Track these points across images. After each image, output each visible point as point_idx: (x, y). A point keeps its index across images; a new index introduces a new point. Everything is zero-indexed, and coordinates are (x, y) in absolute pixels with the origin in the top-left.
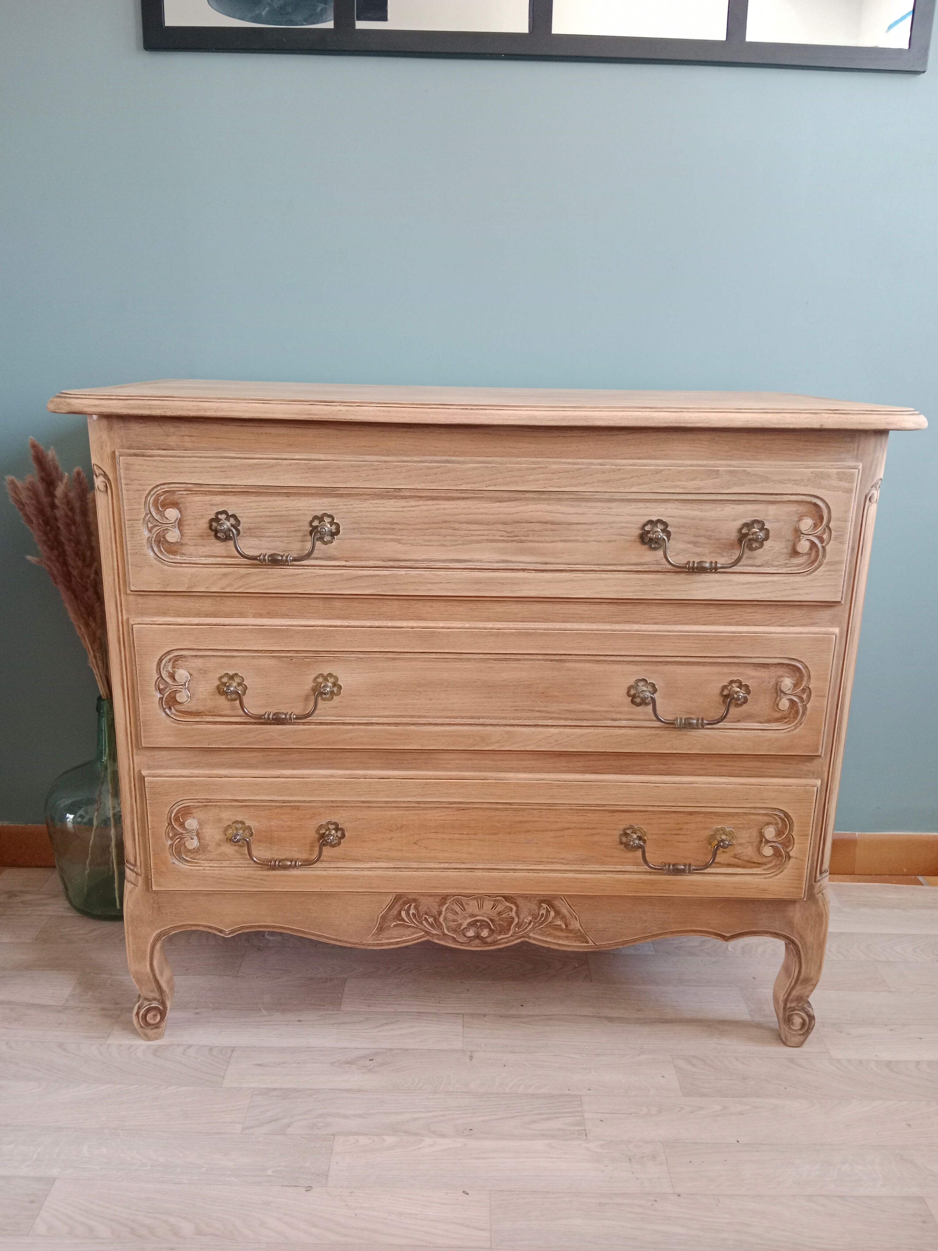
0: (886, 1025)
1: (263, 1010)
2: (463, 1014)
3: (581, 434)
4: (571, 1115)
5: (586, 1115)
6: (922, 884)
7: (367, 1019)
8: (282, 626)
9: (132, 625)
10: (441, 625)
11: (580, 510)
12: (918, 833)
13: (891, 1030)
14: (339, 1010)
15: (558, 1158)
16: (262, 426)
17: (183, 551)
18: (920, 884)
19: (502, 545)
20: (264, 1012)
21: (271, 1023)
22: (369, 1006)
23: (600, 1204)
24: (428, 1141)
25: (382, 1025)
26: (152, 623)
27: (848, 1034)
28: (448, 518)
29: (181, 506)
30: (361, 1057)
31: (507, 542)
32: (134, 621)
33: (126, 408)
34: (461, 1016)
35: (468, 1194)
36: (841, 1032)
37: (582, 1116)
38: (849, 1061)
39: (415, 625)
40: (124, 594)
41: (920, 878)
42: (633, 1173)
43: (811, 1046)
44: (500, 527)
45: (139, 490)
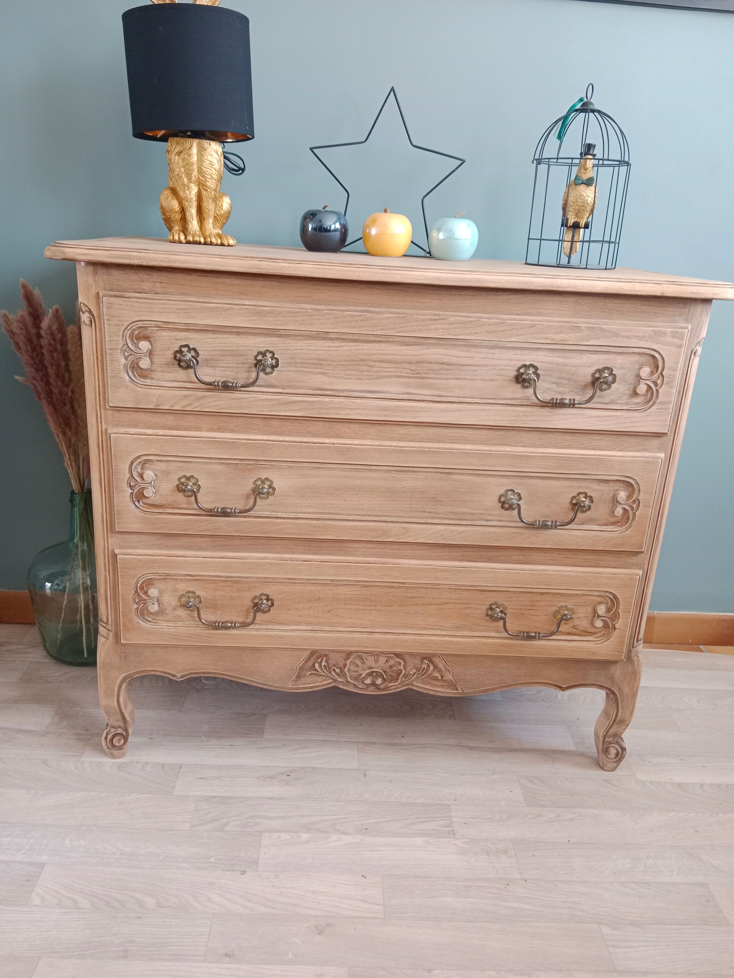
0: (678, 756)
1: (202, 737)
2: (358, 742)
3: (474, 294)
4: (441, 819)
5: (454, 819)
6: (703, 652)
7: (284, 745)
8: (229, 439)
9: (110, 434)
10: (356, 442)
11: (470, 354)
12: (702, 613)
13: (682, 760)
14: (262, 738)
15: (433, 851)
16: (220, 277)
17: (153, 376)
18: (701, 651)
19: (406, 380)
20: (204, 738)
21: (210, 746)
22: (286, 735)
23: (466, 886)
24: (334, 837)
25: (296, 750)
26: (126, 433)
27: (650, 762)
28: (365, 357)
29: (151, 339)
30: (280, 773)
31: (411, 378)
32: (111, 430)
33: (110, 257)
34: (356, 743)
35: (365, 877)
36: (644, 761)
37: (451, 820)
38: (651, 782)
39: (336, 442)
40: (103, 409)
41: (702, 647)
42: (490, 863)
43: (622, 770)
44: (407, 366)
45: (118, 325)
